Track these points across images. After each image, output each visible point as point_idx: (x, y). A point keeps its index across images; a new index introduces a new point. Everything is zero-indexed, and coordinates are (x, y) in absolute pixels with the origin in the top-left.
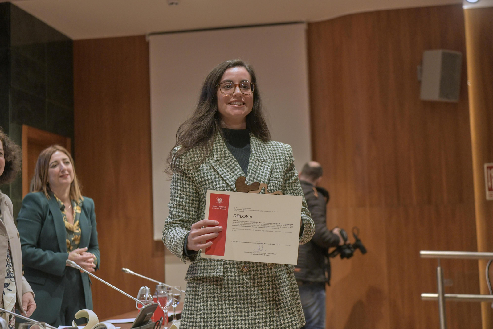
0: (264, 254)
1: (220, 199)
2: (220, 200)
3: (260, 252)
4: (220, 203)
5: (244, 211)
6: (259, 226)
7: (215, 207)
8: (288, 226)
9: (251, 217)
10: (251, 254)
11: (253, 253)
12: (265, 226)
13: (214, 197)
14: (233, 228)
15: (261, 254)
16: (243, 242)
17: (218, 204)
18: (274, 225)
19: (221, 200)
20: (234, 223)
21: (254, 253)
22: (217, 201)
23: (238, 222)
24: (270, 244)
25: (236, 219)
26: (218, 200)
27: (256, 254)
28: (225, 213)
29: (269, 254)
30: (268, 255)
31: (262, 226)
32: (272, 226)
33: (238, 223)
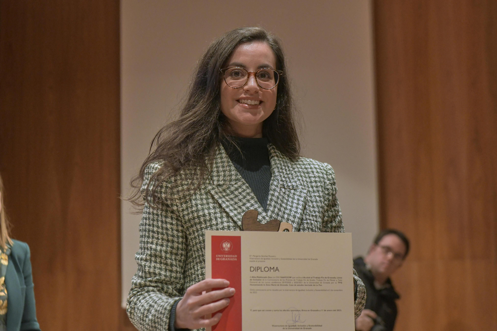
0: (303, 327)
1: (226, 244)
2: (226, 246)
3: (297, 324)
4: (226, 249)
5: (266, 260)
6: (290, 282)
7: (219, 258)
8: (334, 280)
9: (277, 269)
10: (284, 328)
11: (286, 327)
12: (300, 283)
13: (217, 241)
14: (251, 290)
15: (298, 327)
16: (270, 311)
17: (224, 253)
18: (314, 280)
19: (229, 246)
20: (252, 281)
21: (288, 327)
22: (222, 248)
23: (258, 279)
24: (311, 310)
25: (255, 274)
26: (224, 245)
27: (290, 327)
28: (237, 265)
29: (311, 327)
30: (309, 327)
31: (295, 283)
32: (312, 281)
33: (258, 281)
